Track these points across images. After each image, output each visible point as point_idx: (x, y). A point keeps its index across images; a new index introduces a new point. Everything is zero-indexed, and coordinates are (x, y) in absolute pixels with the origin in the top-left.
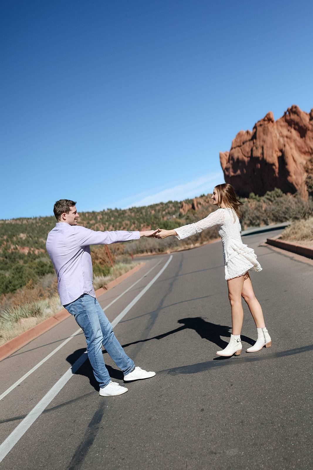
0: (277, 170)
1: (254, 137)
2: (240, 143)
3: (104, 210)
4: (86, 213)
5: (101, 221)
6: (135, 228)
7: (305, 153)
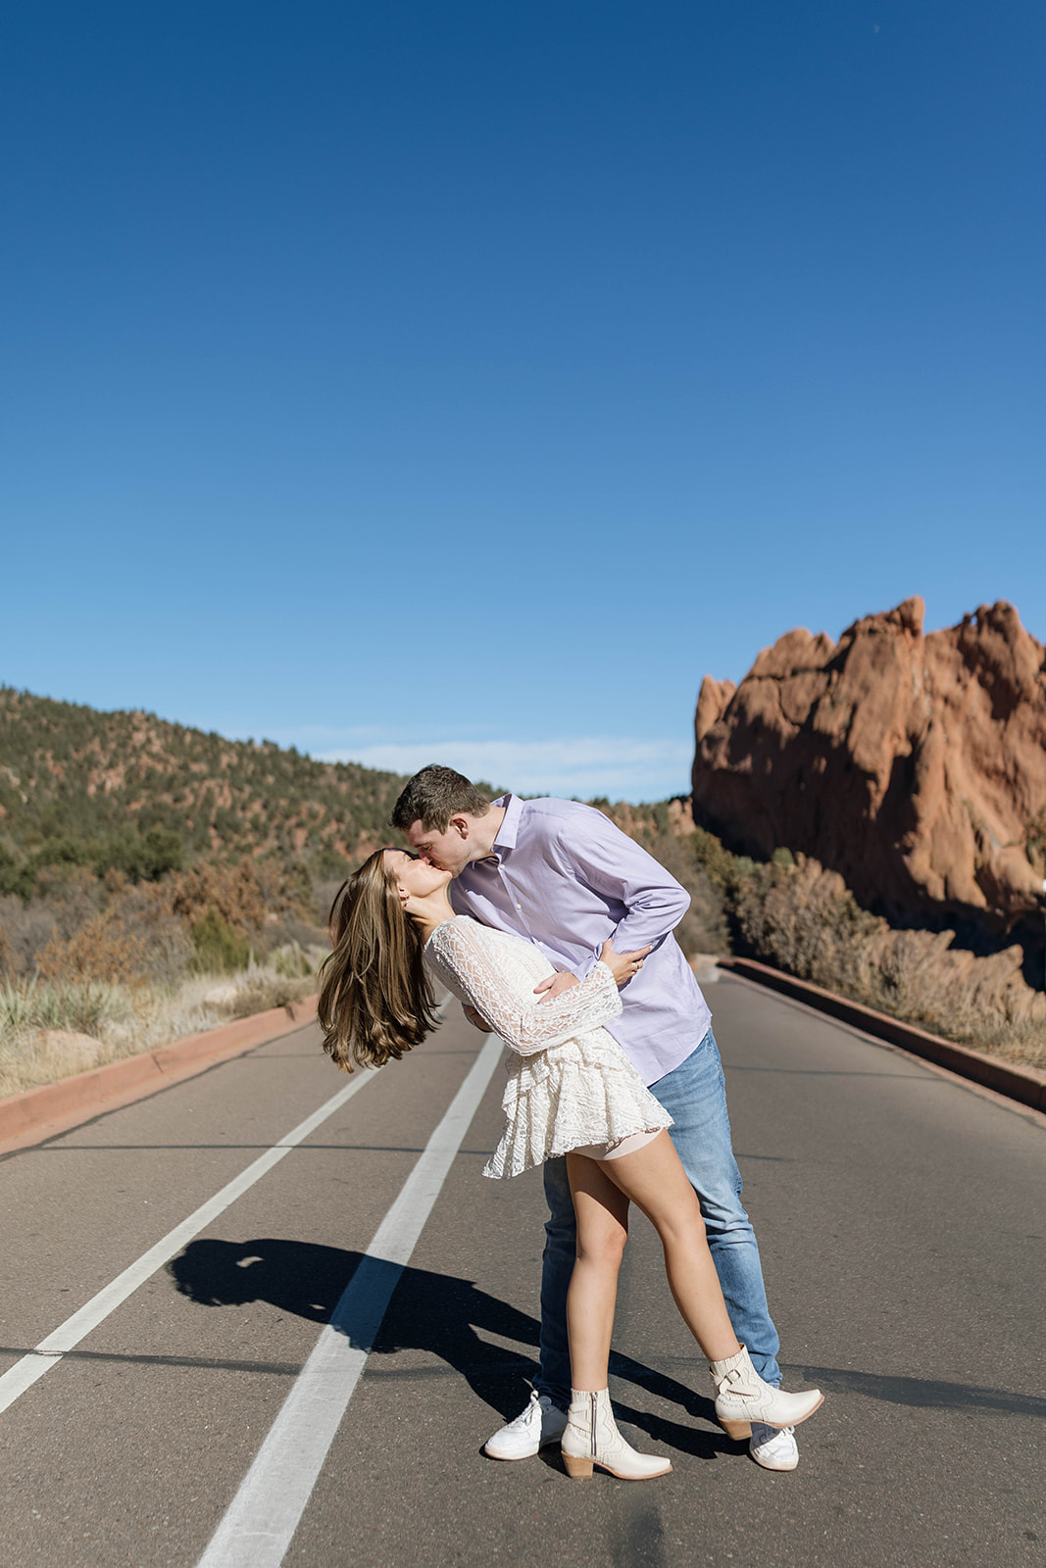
0: (878, 800)
1: (838, 664)
2: (784, 670)
3: (251, 742)
4: (188, 730)
5: (229, 772)
6: (339, 836)
7: (990, 773)
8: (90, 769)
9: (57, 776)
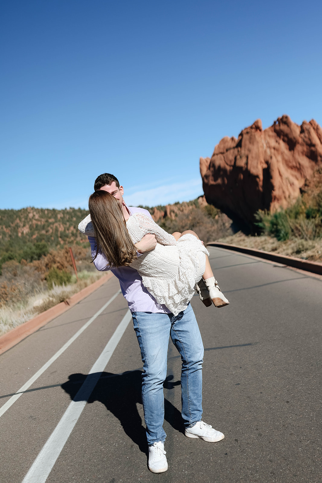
0: (261, 183)
1: (239, 145)
2: (224, 150)
3: (66, 209)
4: (45, 209)
7: (292, 168)
8: (18, 228)
9: (8, 233)
